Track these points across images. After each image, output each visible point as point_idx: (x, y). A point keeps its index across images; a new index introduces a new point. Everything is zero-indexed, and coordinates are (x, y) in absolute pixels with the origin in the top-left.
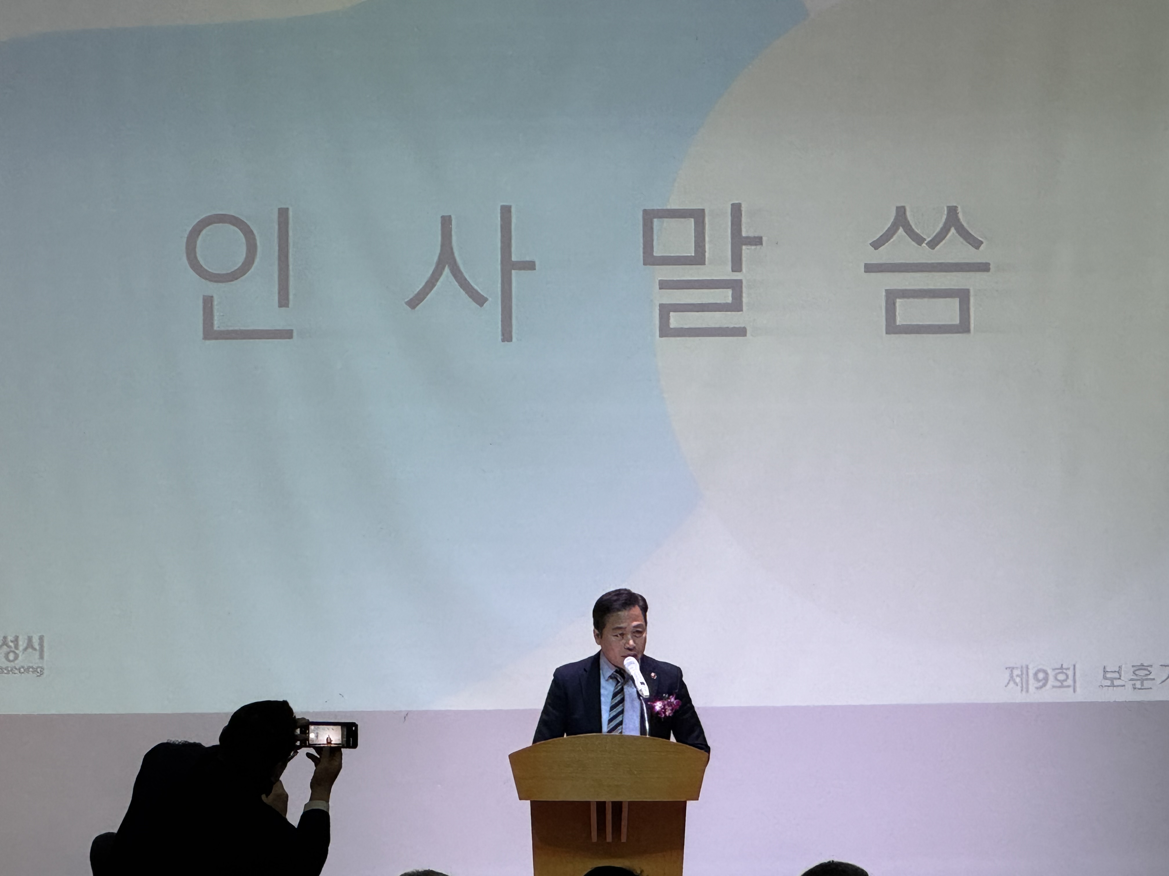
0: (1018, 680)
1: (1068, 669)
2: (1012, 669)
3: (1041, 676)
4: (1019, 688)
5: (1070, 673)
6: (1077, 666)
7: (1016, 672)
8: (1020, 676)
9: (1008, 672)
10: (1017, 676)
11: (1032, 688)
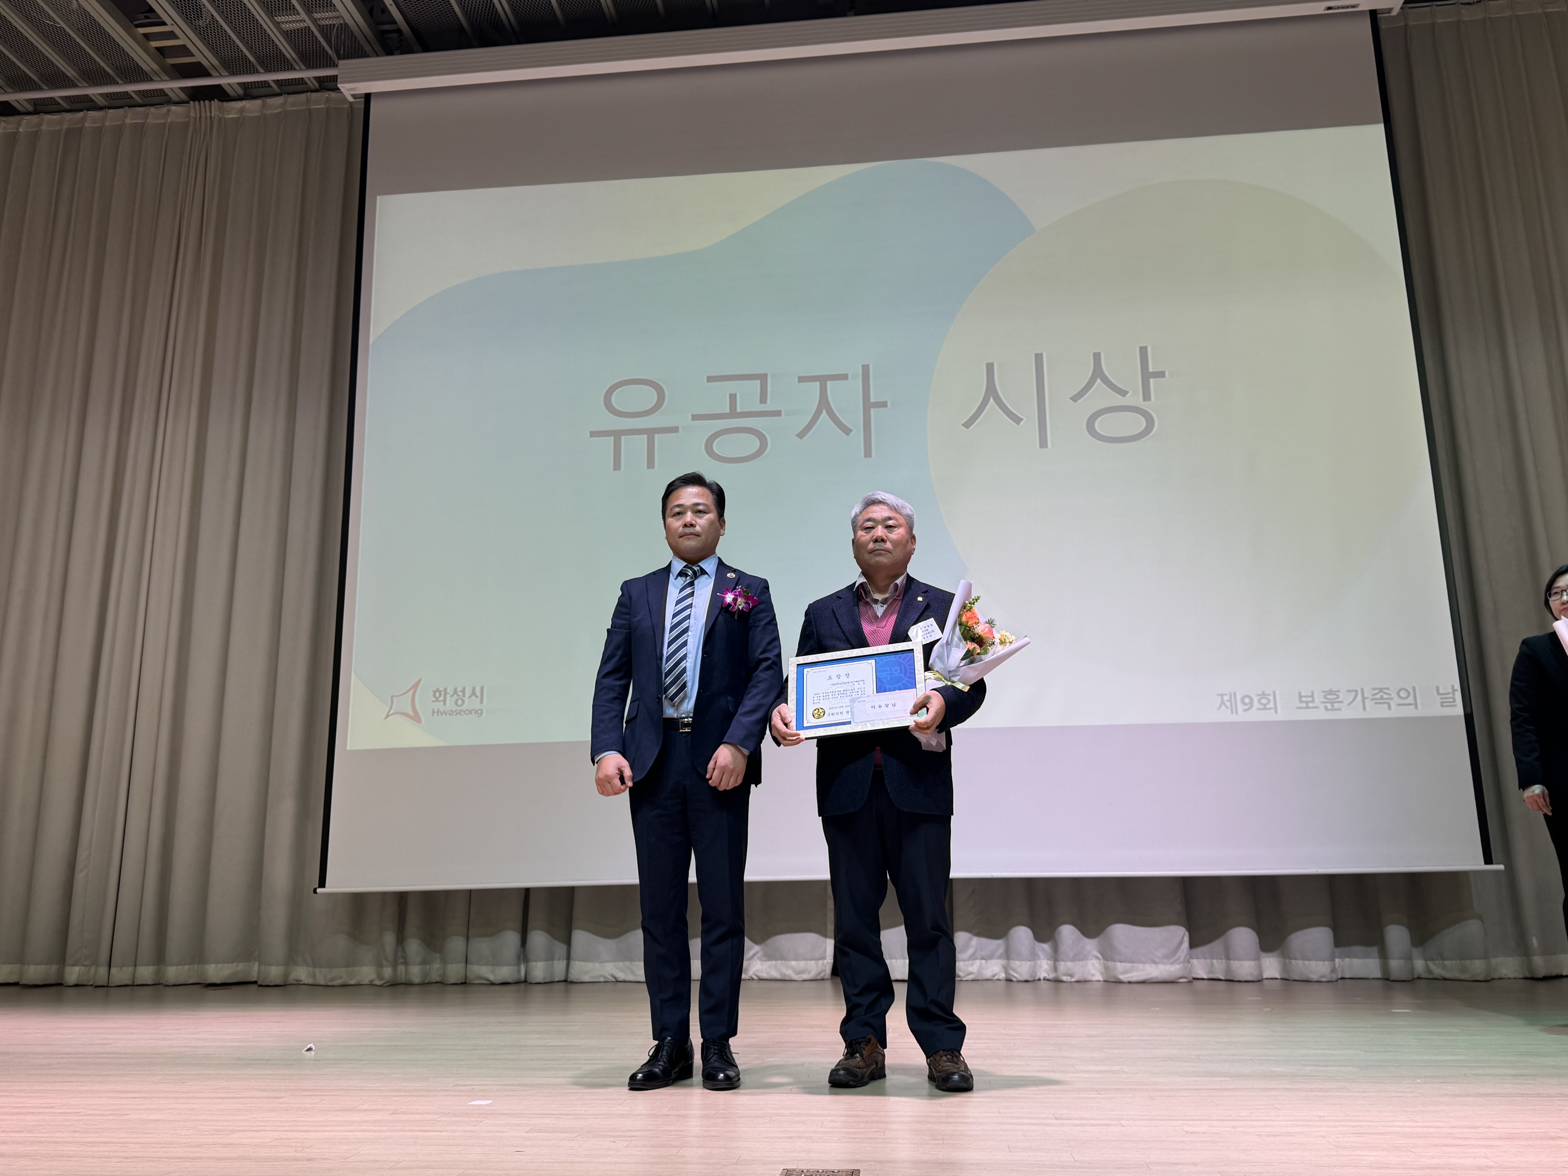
0: (1228, 704)
1: (1269, 695)
2: (1222, 695)
3: (1247, 700)
4: (1229, 711)
5: (1271, 698)
6: (1277, 693)
7: (1226, 698)
8: (1230, 701)
9: (1220, 698)
10: (1227, 701)
11: (1240, 710)
